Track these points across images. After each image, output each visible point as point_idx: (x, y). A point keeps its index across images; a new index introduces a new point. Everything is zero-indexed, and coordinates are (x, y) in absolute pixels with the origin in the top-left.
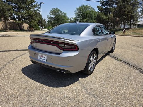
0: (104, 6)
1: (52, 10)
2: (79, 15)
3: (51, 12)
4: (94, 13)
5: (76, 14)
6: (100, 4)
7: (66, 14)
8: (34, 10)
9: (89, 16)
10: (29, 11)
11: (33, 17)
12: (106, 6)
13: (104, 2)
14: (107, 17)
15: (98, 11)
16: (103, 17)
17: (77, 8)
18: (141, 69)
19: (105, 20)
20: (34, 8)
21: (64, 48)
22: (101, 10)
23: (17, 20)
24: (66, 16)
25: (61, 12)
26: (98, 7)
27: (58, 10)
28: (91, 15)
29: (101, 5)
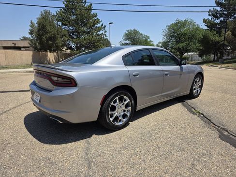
0: (217, 18)
1: (127, 32)
2: (171, 36)
3: (125, 36)
4: (198, 32)
5: (165, 35)
6: (209, 15)
7: (148, 37)
8: (98, 35)
9: (189, 38)
10: (89, 36)
11: (96, 44)
12: (222, 19)
13: (216, 13)
14: (223, 38)
15: (206, 28)
16: (214, 37)
17: (168, 26)
18: (227, 131)
19: (218, 42)
20: (97, 32)
21: (57, 83)
22: (211, 26)
23: (74, 50)
24: (149, 40)
25: (142, 35)
26: (205, 21)
27: (136, 32)
28: (193, 36)
29: (210, 18)
